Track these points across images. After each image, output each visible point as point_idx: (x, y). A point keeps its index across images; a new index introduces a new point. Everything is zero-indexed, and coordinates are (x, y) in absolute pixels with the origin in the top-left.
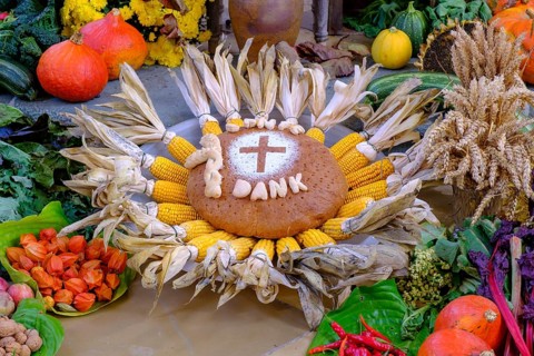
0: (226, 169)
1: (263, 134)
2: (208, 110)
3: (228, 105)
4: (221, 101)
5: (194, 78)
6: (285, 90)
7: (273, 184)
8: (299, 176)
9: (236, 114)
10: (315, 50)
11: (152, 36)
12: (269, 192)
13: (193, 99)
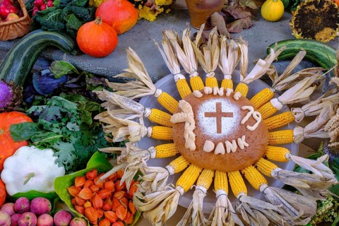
0: (198, 129)
1: (218, 101)
2: (179, 71)
3: (191, 68)
4: (187, 66)
5: (170, 50)
6: (224, 57)
7: (228, 143)
8: (244, 137)
9: (196, 73)
10: (232, 14)
11: (140, 7)
12: (225, 148)
13: (170, 63)
